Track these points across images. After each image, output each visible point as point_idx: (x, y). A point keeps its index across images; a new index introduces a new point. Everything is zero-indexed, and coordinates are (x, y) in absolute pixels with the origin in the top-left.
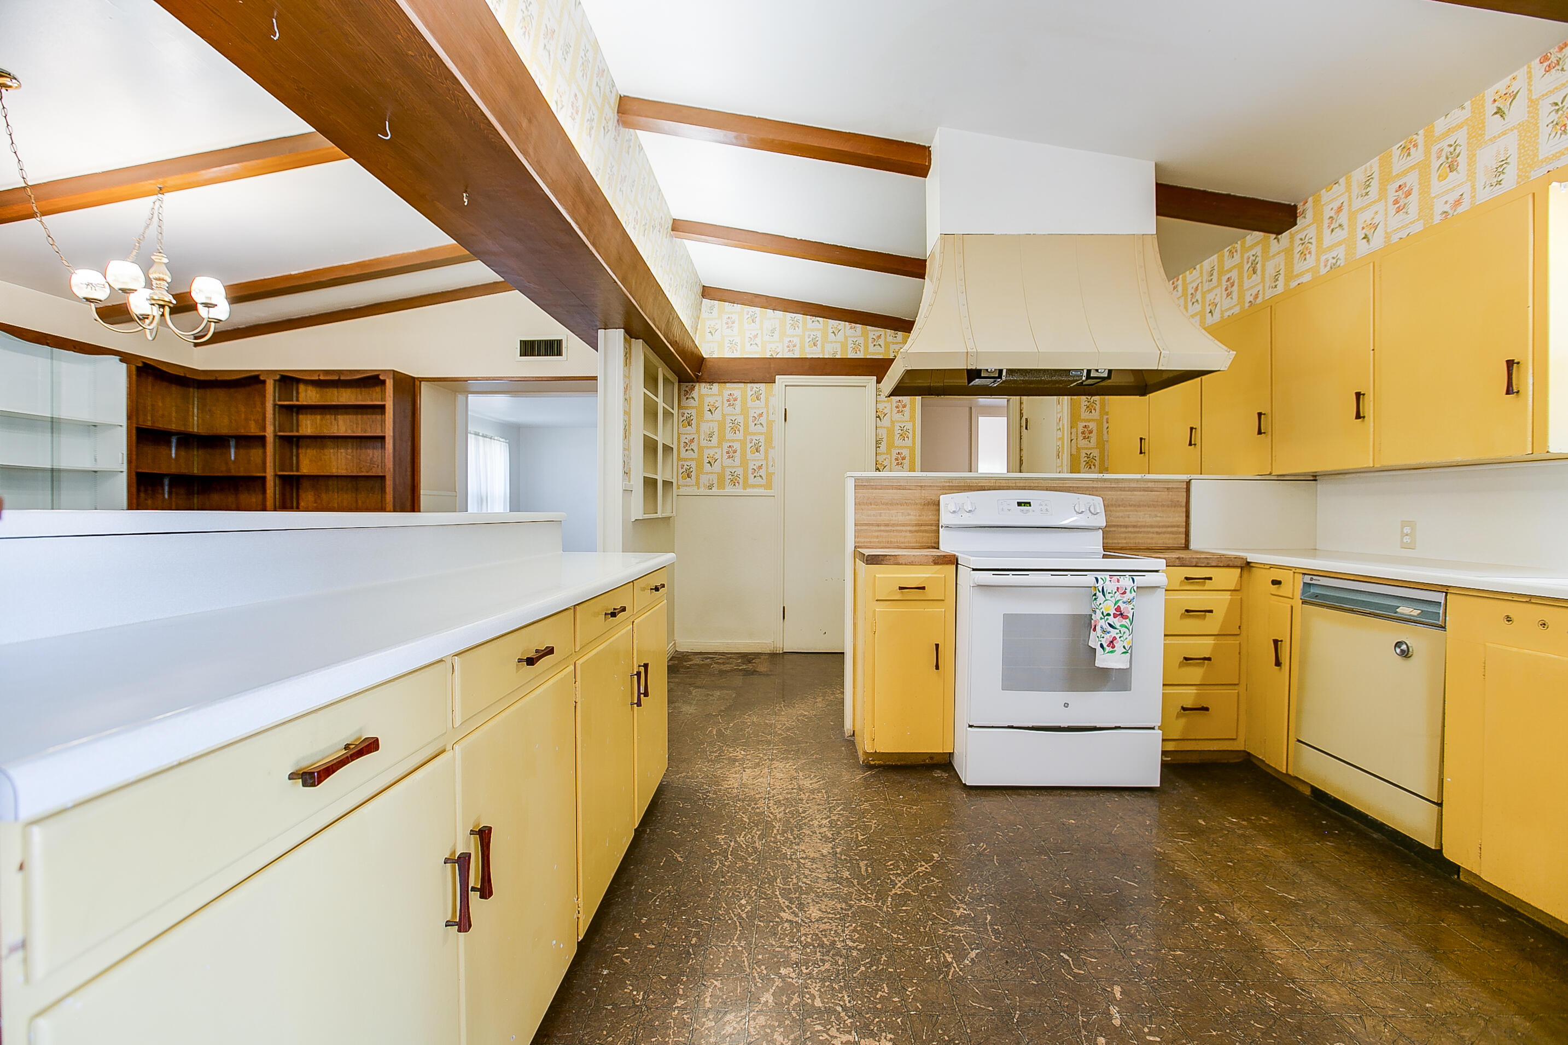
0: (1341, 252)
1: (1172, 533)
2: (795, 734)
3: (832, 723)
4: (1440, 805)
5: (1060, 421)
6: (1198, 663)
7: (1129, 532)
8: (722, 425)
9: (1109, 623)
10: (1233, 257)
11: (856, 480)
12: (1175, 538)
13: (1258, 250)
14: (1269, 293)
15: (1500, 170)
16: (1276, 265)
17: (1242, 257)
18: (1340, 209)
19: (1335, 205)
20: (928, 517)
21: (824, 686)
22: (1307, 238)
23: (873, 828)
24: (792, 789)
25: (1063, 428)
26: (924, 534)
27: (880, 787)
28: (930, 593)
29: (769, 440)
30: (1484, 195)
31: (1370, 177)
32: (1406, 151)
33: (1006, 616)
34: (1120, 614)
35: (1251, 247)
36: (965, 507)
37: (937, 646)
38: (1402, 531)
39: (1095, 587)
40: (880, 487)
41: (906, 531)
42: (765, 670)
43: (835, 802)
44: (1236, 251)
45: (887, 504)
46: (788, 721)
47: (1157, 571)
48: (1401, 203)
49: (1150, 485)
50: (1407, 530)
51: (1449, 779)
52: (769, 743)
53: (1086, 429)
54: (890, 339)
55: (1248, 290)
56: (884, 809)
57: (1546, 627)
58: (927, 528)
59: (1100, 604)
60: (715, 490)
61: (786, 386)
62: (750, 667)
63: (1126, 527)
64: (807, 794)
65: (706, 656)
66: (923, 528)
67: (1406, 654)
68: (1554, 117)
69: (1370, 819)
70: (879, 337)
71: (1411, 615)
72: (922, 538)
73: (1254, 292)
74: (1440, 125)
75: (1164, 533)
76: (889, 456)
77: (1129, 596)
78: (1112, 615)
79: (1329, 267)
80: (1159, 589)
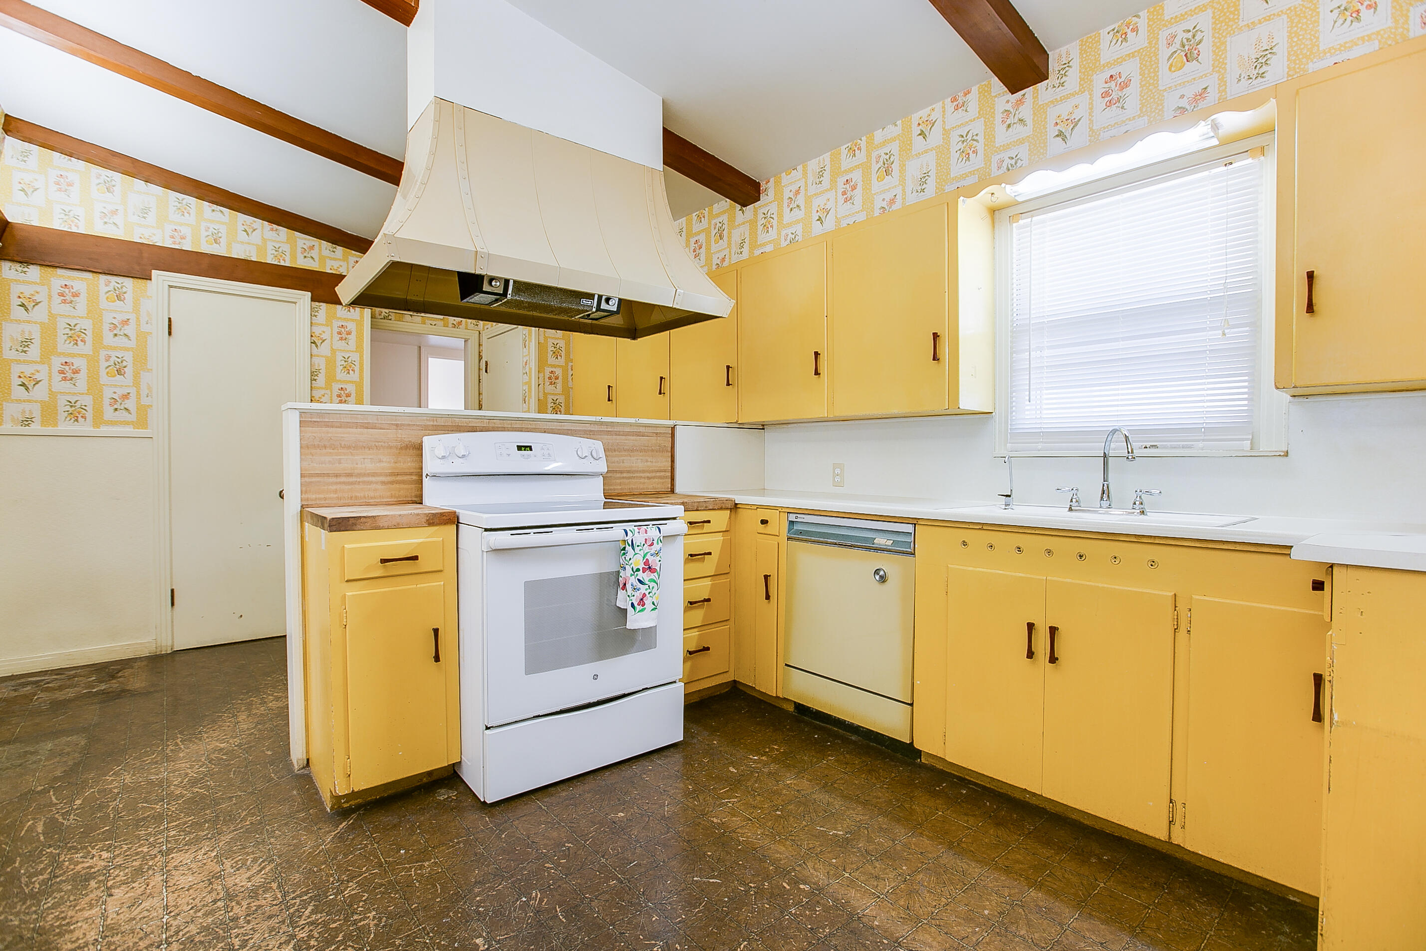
0: (799, 229)
1: (660, 477)
2: (208, 788)
3: (269, 753)
4: (911, 705)
5: (526, 364)
6: (699, 605)
7: (623, 478)
8: (49, 330)
9: (638, 580)
10: (701, 221)
11: (302, 413)
12: (663, 483)
13: (725, 218)
14: (735, 259)
15: (923, 180)
16: (741, 234)
17: (710, 223)
18: (798, 192)
19: (794, 188)
20: (407, 463)
21: (247, 693)
22: (769, 214)
23: (373, 929)
24: (215, 901)
25: (530, 372)
26: (402, 486)
27: (366, 845)
28: (423, 564)
29: (141, 359)
30: (912, 198)
31: (823, 169)
32: (852, 152)
33: (526, 583)
34: (649, 568)
35: (718, 215)
36: (456, 452)
37: (436, 631)
38: (834, 472)
39: (625, 541)
40: (338, 424)
41: (377, 483)
42: (143, 685)
43: (298, 901)
44: (704, 217)
45: (349, 447)
46: (192, 767)
47: (674, 518)
48: (849, 195)
49: (642, 430)
50: (838, 471)
51: (919, 682)
52: (158, 818)
53: (552, 375)
54: (326, 253)
55: (715, 253)
56: (381, 885)
57: (993, 548)
58: (405, 478)
59: (630, 559)
60: (35, 428)
61: (170, 287)
62: (114, 685)
63: (621, 472)
64: (245, 904)
65: (23, 680)
66: (399, 478)
67: (883, 579)
68: (960, 146)
69: (848, 724)
70: (312, 248)
71: (886, 545)
72: (399, 491)
73: (721, 256)
74: (879, 135)
75: (654, 477)
76: (328, 392)
77: (656, 547)
78: (641, 570)
79: (788, 241)
80: (679, 537)
